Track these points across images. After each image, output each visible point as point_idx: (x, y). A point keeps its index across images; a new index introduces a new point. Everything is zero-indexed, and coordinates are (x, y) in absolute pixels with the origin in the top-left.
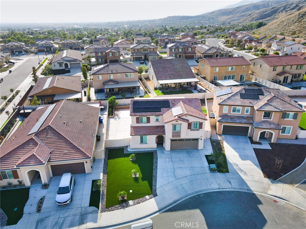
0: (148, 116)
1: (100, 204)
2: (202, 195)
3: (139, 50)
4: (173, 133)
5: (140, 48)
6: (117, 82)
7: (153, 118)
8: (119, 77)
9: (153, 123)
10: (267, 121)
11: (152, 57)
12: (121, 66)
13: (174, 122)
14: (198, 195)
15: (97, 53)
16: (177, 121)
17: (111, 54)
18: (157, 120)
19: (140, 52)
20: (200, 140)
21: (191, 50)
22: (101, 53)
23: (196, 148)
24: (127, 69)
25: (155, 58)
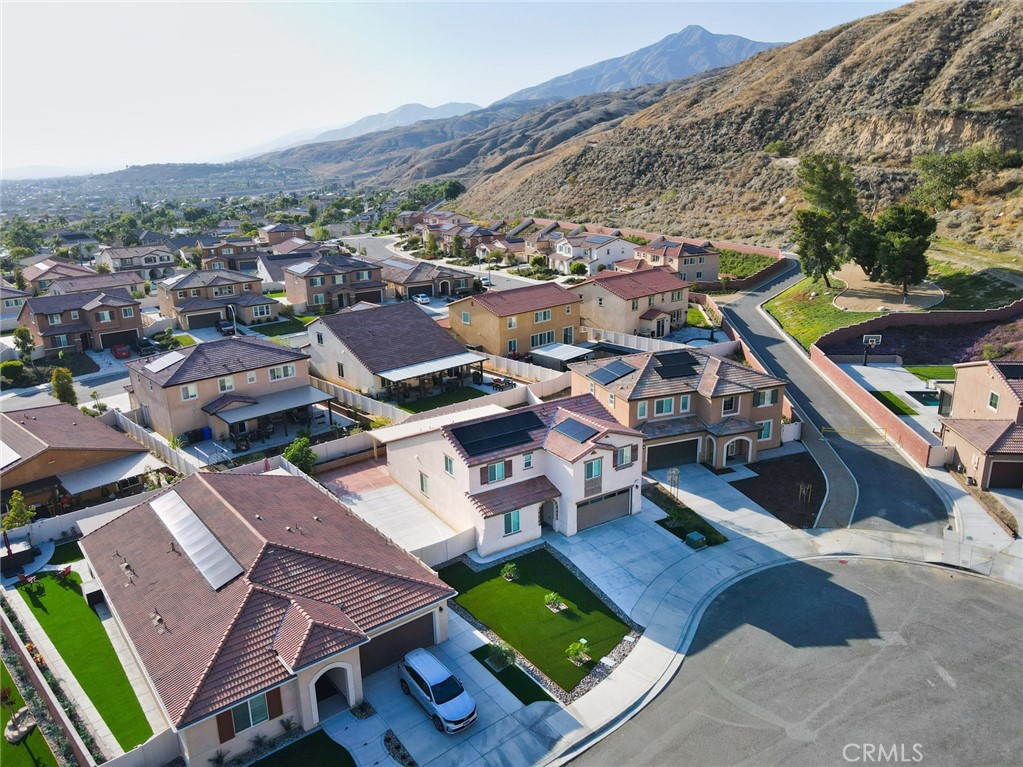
0: (507, 459)
1: (548, 692)
2: (723, 598)
3: (202, 291)
4: (587, 484)
5: (202, 285)
6: (251, 400)
7: (518, 461)
8: (251, 381)
9: (520, 475)
10: (732, 418)
11: (256, 309)
12: (244, 348)
13: (589, 457)
14: (716, 599)
15: (46, 316)
16: (594, 453)
17: (106, 314)
18: (528, 464)
19: (207, 298)
20: (634, 488)
21: (370, 276)
22: (61, 315)
23: (626, 511)
24: (270, 353)
25: (265, 311)
